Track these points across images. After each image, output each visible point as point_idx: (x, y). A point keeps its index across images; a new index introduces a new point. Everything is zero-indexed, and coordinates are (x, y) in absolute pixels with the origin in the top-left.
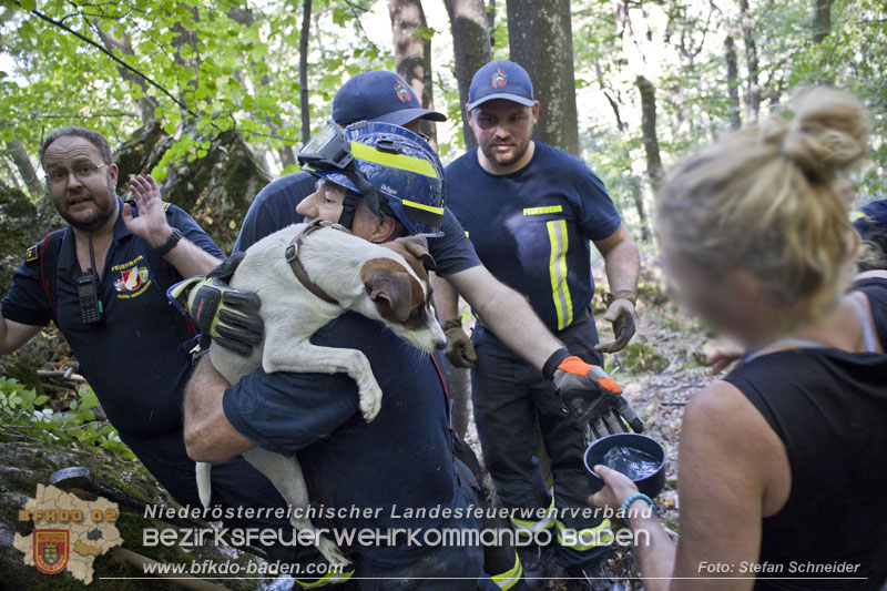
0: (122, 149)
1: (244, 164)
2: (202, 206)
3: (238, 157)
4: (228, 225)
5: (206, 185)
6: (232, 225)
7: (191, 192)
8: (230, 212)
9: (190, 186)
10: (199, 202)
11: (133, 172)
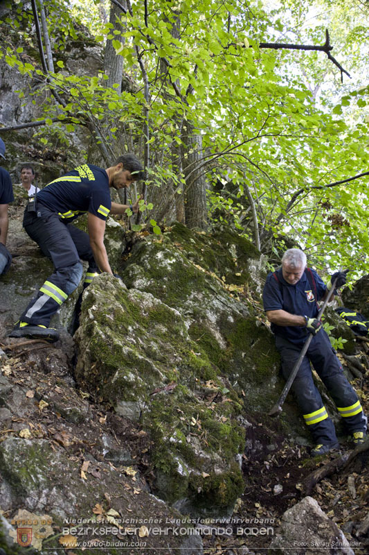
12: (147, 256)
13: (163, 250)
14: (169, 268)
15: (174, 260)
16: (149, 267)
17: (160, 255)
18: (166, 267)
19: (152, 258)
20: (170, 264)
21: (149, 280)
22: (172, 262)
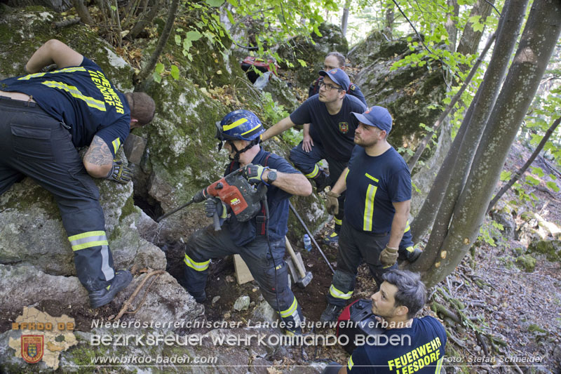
0: (399, 40)
1: (440, 77)
2: (411, 86)
3: (439, 73)
4: (414, 101)
5: (419, 78)
6: (416, 102)
7: (410, 77)
8: (420, 96)
9: (412, 74)
10: (411, 83)
11: (397, 53)
12: (170, 103)
13: (183, 91)
14: (196, 115)
15: (197, 103)
16: (179, 120)
17: (182, 100)
18: (193, 115)
19: (176, 105)
20: (196, 109)
21: (186, 139)
22: (196, 106)
